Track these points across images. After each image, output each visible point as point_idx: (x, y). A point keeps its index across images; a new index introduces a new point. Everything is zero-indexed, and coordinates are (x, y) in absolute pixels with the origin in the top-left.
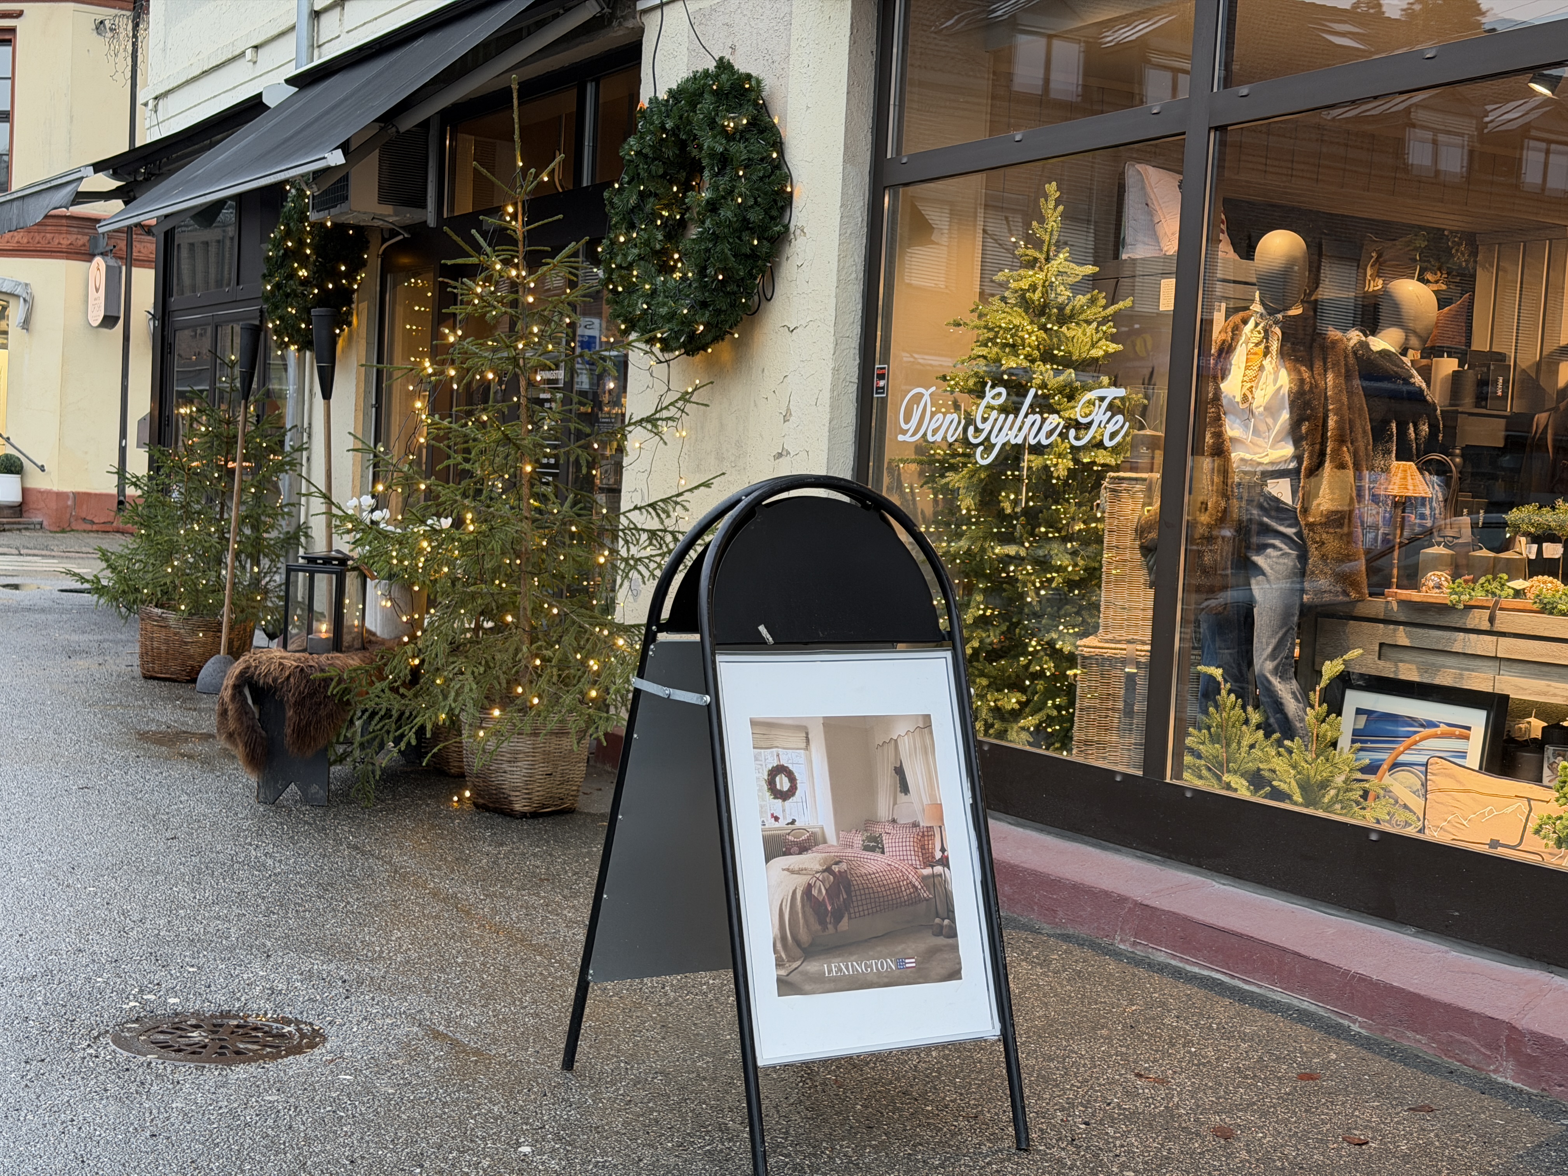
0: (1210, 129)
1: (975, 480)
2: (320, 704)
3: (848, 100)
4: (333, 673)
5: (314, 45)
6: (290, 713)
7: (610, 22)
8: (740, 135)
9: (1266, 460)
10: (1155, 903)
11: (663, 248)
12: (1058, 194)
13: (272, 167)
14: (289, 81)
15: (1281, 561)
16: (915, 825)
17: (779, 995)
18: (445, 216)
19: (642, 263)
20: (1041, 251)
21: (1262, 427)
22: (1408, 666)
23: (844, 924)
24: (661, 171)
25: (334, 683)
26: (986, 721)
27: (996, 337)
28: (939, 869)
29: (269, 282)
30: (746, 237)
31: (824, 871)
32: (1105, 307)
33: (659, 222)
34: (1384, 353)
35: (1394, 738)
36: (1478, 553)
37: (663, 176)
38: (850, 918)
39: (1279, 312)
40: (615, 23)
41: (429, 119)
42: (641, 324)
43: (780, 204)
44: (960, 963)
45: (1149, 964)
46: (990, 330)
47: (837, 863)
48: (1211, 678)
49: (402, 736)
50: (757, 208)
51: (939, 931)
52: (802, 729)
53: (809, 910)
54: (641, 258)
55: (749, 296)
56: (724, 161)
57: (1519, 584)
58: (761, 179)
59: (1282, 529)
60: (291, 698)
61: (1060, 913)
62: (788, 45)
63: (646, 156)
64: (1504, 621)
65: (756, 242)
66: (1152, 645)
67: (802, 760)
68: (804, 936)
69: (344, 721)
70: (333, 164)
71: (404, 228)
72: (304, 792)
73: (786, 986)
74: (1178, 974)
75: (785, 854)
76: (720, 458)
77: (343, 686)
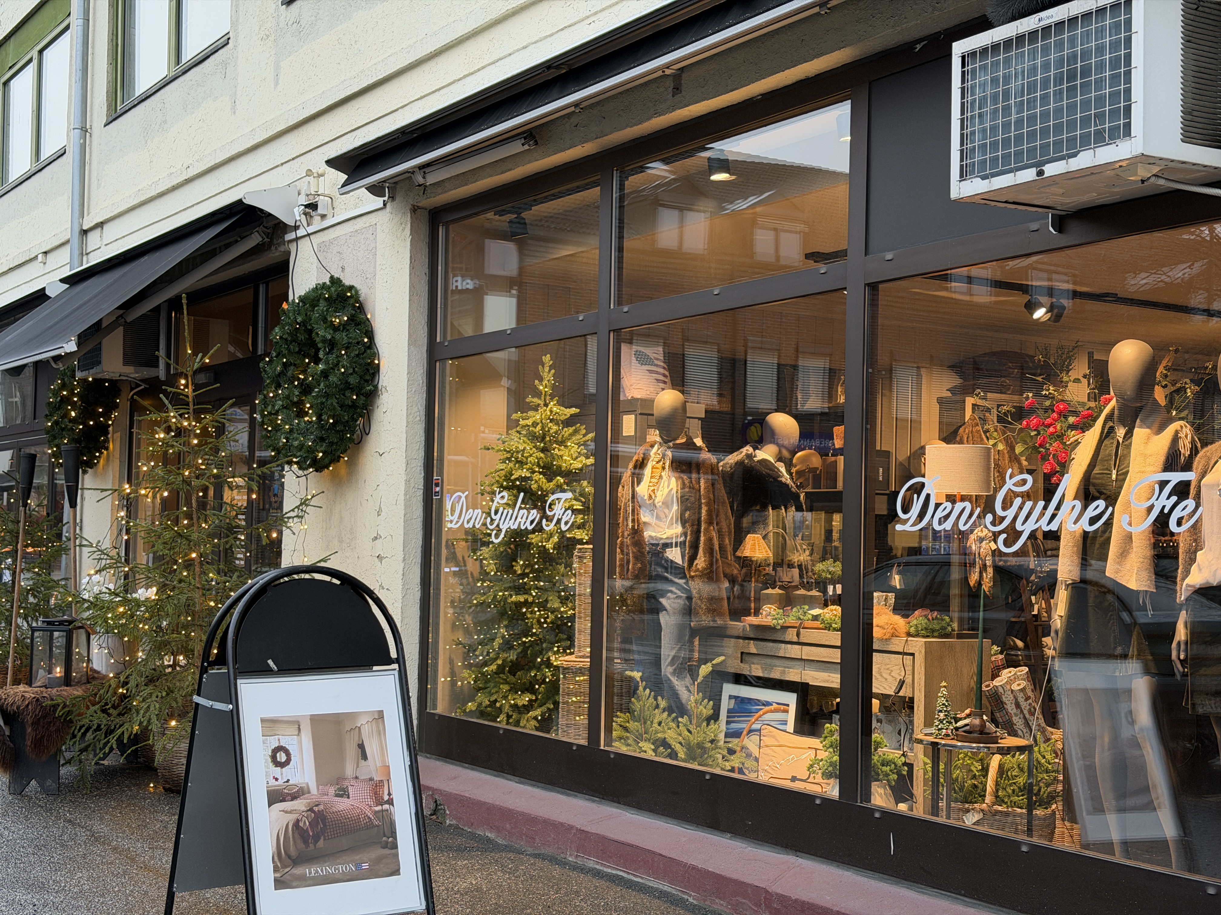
0: (610, 331)
1: (498, 552)
2: (50, 722)
3: (410, 305)
4: (60, 701)
5: (83, 253)
6: (29, 730)
7: (269, 248)
8: (344, 327)
9: (664, 536)
10: (588, 829)
11: (300, 400)
12: (551, 362)
13: (32, 351)
14: (62, 281)
15: (676, 601)
16: (371, 779)
17: (276, 889)
18: (172, 372)
19: (285, 411)
20: (540, 398)
21: (662, 515)
22: (756, 666)
23: (321, 843)
24: (297, 349)
25: (60, 708)
26: (508, 714)
27: (512, 457)
28: (386, 807)
29: (50, 420)
30: (348, 393)
31: (308, 811)
32: (584, 435)
33: (296, 383)
34: (764, 462)
35: (749, 713)
36: (798, 592)
37: (299, 352)
38: (325, 840)
39: (670, 441)
40: (273, 248)
41: (159, 305)
42: (284, 452)
43: (372, 371)
44: (399, 865)
45: (582, 870)
46: (509, 452)
47: (317, 806)
48: (631, 679)
49: (108, 742)
50: (355, 375)
51: (385, 846)
52: (296, 724)
53: (297, 836)
54: (284, 407)
55: (353, 433)
56: (332, 345)
57: (816, 612)
58: (357, 356)
59: (676, 580)
60: (29, 719)
61: (537, 840)
62: (375, 268)
63: (286, 339)
64: (807, 636)
65: (355, 397)
66: (591, 657)
67: (295, 742)
68: (293, 852)
69: (68, 734)
70: (68, 351)
71: (144, 381)
72: (41, 785)
73: (280, 884)
74: (598, 874)
75: (281, 801)
76: (341, 541)
77: (67, 709)
